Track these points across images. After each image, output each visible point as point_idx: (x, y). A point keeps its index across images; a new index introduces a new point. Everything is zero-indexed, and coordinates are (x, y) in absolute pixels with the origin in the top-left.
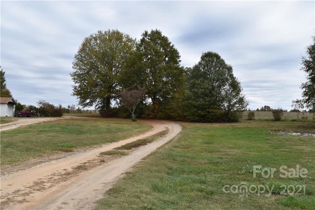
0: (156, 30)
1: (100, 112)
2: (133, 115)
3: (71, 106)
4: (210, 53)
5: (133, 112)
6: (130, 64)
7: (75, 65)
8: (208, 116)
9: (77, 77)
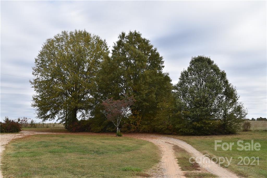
0: (135, 31)
1: (66, 126)
2: (118, 128)
3: (21, 119)
4: (201, 58)
5: (118, 126)
6: (108, 70)
7: (36, 71)
8: (204, 128)
9: (38, 84)
